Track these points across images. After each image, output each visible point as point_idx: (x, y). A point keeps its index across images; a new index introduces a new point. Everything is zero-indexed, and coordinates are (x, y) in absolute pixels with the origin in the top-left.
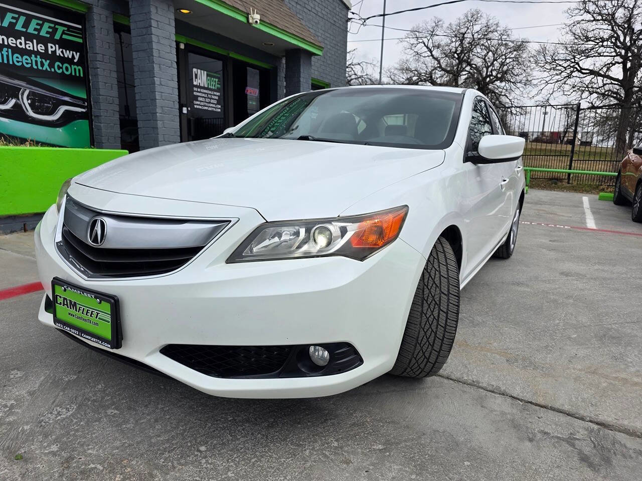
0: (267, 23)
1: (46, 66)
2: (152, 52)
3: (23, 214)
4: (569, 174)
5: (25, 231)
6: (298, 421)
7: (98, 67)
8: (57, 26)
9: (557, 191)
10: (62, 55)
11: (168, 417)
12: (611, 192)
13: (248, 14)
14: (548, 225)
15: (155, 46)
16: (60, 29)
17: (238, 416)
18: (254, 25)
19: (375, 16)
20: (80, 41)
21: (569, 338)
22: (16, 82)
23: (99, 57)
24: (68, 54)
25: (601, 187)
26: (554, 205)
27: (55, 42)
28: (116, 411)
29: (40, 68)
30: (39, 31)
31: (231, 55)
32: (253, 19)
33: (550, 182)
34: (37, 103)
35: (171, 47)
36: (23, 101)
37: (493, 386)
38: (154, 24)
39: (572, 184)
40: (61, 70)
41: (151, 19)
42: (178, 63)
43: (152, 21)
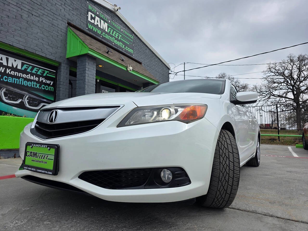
0: (135, 71)
1: (38, 86)
2: (85, 80)
4: (279, 137)
5: (15, 157)
6: (155, 227)
7: (61, 87)
8: (45, 71)
9: (275, 145)
10: (45, 82)
11: (78, 225)
12: (302, 144)
13: (127, 67)
14: (274, 156)
15: (86, 78)
16: (46, 72)
17: (119, 225)
18: (130, 71)
19: (181, 71)
20: (54, 77)
22: (23, 92)
23: (62, 83)
24: (48, 82)
25: (296, 142)
26: (275, 150)
27: (43, 77)
28: (49, 223)
29: (35, 87)
30: (37, 72)
31: (119, 85)
32: (129, 69)
33: (270, 141)
34: (31, 102)
35: (94, 78)
36: (25, 100)
37: (265, 212)
38: (87, 69)
39: (281, 141)
40: (44, 88)
41: (86, 67)
42: (96, 85)
43: (86, 68)
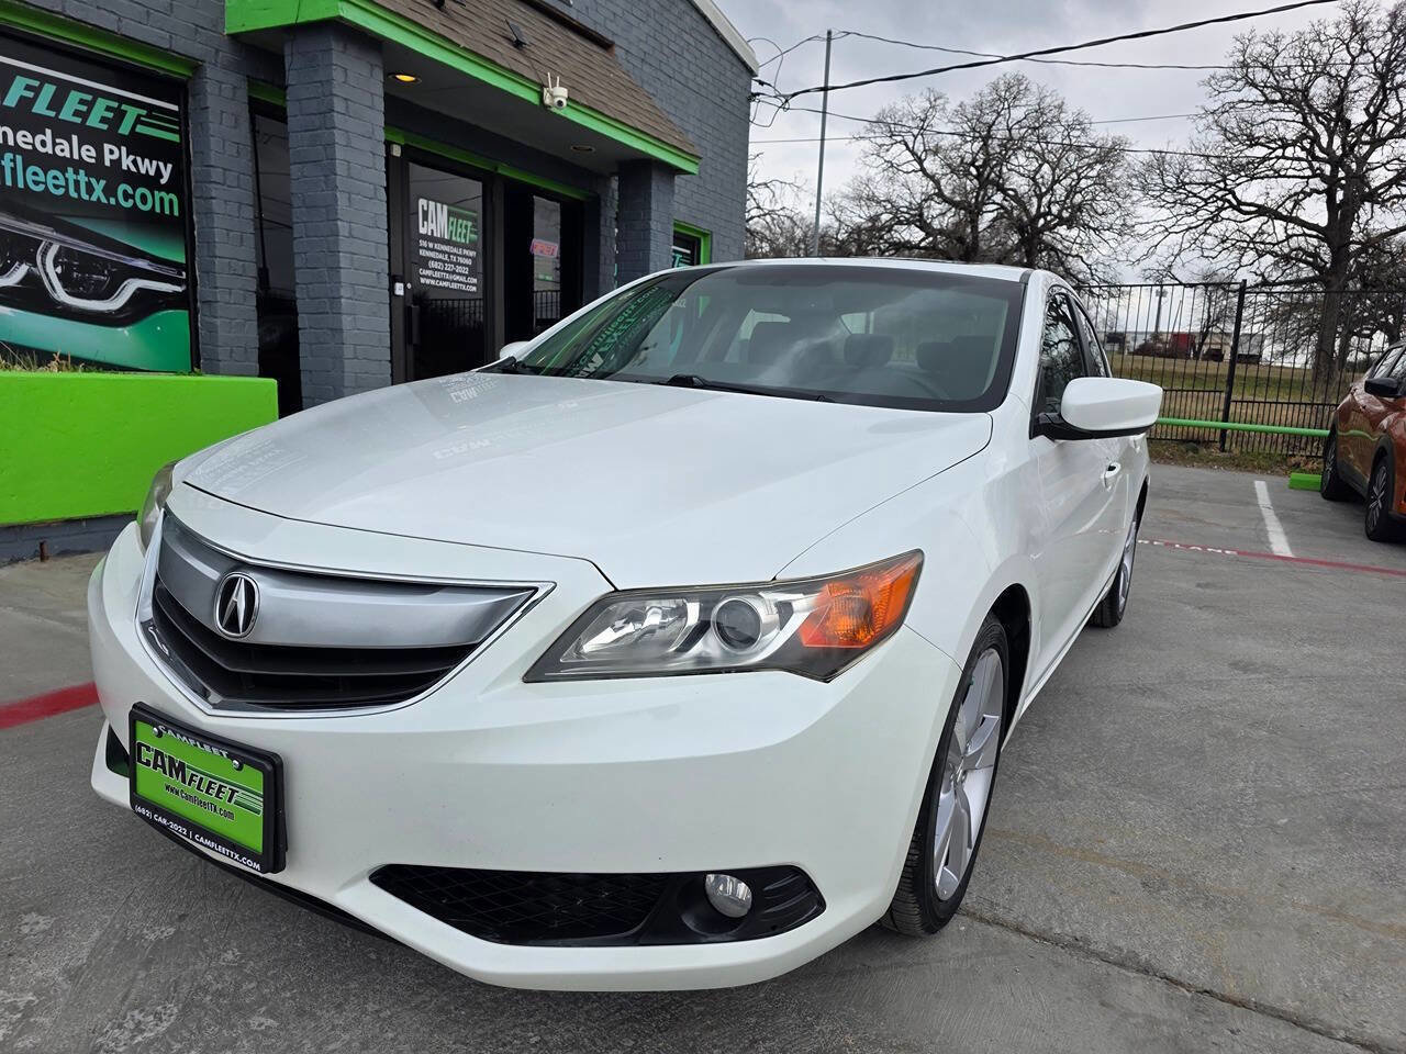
0: (583, 105)
1: (98, 193)
2: (334, 165)
3: (41, 522)
4: (1224, 431)
5: (43, 558)
6: (691, 1044)
7: (214, 195)
8: (124, 107)
9: (1199, 467)
10: (133, 169)
11: (391, 1035)
12: (1313, 471)
13: (542, 86)
14: (1188, 547)
15: (340, 153)
16: (132, 113)
17: (552, 1032)
18: (554, 110)
19: (808, 91)
20: (175, 138)
21: (1273, 827)
22: (32, 227)
23: (216, 175)
24: (147, 167)
25: (1293, 460)
27: (119, 141)
28: (270, 1022)
29: (86, 197)
30: (85, 116)
31: (500, 171)
32: (553, 96)
33: (1183, 448)
34: (75, 274)
35: (375, 154)
36: (44, 269)
37: (1121, 949)
38: (339, 105)
39: (1230, 451)
40: (131, 201)
41: (332, 95)
42: (387, 189)
43: (335, 100)
